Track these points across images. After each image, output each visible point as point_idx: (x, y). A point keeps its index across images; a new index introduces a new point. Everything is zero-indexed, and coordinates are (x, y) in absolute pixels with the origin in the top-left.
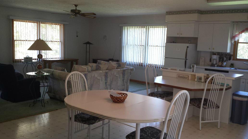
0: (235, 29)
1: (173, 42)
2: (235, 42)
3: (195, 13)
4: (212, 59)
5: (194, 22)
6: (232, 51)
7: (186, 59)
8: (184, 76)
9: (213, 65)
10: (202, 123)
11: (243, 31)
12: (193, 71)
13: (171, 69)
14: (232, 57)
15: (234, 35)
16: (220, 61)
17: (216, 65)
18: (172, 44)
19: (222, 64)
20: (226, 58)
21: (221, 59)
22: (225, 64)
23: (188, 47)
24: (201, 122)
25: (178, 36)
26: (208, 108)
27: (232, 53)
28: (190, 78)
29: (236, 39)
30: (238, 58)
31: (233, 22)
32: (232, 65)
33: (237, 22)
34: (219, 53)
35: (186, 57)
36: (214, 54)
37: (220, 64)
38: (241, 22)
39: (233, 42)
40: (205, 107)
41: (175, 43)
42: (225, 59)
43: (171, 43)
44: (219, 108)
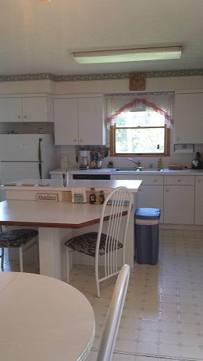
0: (110, 106)
1: (13, 133)
2: (111, 127)
3: (44, 78)
4: (80, 158)
5: (45, 95)
6: (109, 141)
7: (41, 162)
8: (50, 196)
9: (83, 168)
10: (100, 283)
11: (122, 110)
12: (65, 185)
13: (24, 185)
14: (109, 152)
15: (109, 117)
16: (92, 160)
17: (88, 168)
18: (11, 135)
19: (97, 163)
20: (101, 154)
21: (95, 157)
22: (100, 163)
23: (40, 140)
24: (98, 281)
25: (21, 120)
26: (107, 252)
27: (108, 146)
28: (61, 198)
29: (113, 122)
30: (117, 152)
31: (106, 95)
32: (111, 165)
33: (112, 95)
34: (89, 146)
35: (40, 158)
36: (83, 148)
37: (93, 164)
38: (118, 95)
39: (108, 127)
40: (102, 251)
41: (16, 133)
42: (100, 156)
43: (8, 133)
44: (122, 247)
